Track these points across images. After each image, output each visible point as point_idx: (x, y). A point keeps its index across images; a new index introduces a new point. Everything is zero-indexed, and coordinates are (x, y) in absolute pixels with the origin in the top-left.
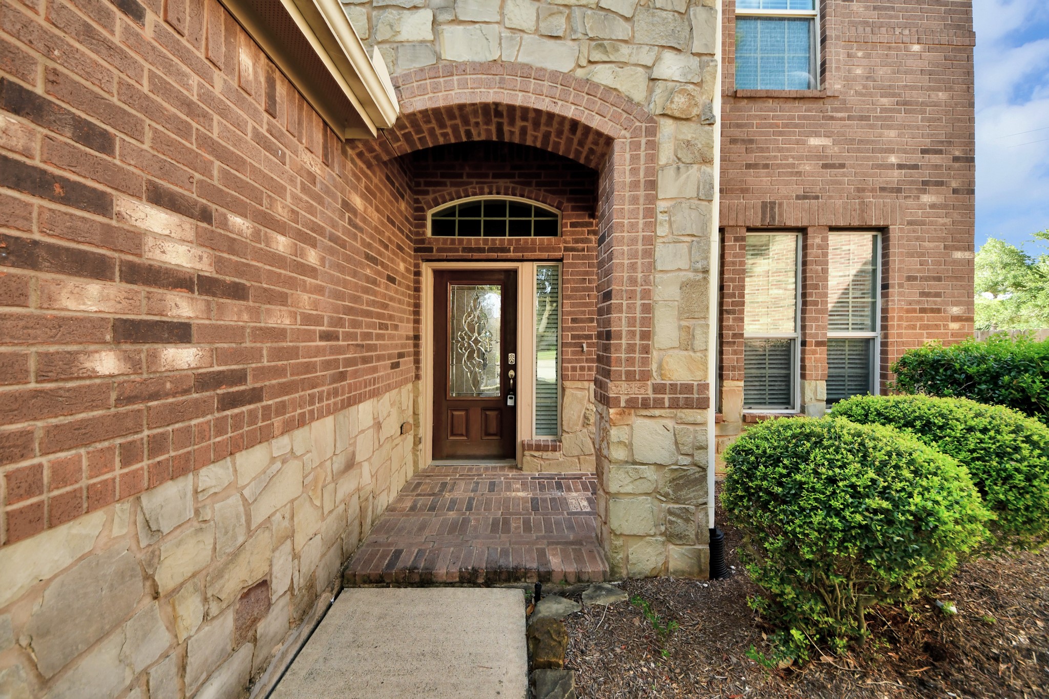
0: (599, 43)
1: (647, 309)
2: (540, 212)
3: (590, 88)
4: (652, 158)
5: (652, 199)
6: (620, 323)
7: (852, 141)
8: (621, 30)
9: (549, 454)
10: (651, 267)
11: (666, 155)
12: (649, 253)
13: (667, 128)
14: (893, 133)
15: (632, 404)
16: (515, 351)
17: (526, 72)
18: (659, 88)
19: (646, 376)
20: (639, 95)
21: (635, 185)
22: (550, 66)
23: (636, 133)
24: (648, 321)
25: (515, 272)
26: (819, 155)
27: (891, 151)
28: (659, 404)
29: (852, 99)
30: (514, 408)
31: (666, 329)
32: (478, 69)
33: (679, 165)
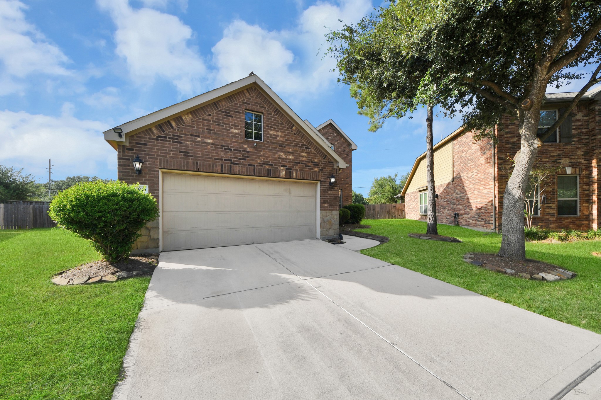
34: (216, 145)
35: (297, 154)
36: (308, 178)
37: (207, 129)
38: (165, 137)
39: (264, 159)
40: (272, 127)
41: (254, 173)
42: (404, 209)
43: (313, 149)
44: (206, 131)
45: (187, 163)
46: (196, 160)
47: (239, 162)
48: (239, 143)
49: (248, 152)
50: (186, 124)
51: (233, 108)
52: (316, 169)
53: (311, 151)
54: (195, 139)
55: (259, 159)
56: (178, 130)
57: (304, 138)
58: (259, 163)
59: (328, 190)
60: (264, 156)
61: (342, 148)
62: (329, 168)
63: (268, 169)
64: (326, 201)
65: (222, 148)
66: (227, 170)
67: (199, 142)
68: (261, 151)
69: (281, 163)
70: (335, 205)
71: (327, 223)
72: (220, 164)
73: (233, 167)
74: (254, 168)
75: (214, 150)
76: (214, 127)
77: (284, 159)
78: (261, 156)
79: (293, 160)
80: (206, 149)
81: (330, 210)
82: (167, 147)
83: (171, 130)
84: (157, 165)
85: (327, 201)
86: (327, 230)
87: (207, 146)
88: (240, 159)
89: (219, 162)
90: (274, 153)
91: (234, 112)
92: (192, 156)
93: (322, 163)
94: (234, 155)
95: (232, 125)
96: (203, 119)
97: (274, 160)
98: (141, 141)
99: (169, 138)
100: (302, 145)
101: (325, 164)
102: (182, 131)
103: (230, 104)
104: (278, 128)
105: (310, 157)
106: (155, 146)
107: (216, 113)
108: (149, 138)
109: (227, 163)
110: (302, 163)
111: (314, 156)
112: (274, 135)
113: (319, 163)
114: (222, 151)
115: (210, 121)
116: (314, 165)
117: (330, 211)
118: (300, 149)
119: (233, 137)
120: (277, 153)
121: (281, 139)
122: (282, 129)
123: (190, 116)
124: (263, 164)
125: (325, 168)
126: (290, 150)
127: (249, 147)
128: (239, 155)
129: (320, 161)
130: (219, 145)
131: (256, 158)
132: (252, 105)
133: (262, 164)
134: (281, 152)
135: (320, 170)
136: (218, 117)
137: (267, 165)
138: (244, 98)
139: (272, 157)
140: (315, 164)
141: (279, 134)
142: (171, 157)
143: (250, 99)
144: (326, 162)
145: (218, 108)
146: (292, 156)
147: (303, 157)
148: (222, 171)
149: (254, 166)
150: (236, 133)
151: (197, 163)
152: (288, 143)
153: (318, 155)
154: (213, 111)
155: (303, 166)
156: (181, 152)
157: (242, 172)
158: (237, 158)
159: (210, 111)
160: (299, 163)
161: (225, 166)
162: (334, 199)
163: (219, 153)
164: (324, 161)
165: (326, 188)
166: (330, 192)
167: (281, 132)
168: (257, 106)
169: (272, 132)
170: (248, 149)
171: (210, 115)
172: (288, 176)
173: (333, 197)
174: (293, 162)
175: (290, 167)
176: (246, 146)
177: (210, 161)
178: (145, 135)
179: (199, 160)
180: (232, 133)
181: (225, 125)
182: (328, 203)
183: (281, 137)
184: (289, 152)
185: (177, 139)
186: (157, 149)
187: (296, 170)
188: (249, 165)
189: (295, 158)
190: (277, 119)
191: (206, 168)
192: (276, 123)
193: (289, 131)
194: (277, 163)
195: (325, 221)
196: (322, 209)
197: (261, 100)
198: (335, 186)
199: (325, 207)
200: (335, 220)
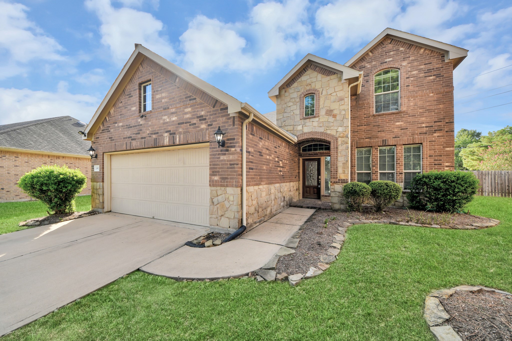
0: (327, 127)
1: (337, 167)
2: (325, 145)
3: (327, 134)
4: (337, 144)
5: (337, 150)
7: (410, 122)
8: (332, 124)
9: (328, 198)
10: (337, 161)
11: (339, 143)
12: (336, 159)
13: (340, 139)
14: (423, 119)
15: (334, 182)
16: (320, 175)
17: (316, 133)
18: (338, 133)
19: (337, 178)
20: (335, 134)
21: (334, 148)
22: (320, 131)
23: (334, 140)
24: (337, 169)
25: (320, 158)
26: (398, 127)
27: (424, 123)
28: (339, 182)
29: (410, 111)
30: (320, 188)
31: (340, 170)
32: (309, 133)
33: (342, 144)
34: (124, 126)
35: (180, 112)
36: (192, 142)
37: (120, 115)
39: (151, 128)
40: (158, 91)
41: (145, 146)
43: (199, 98)
44: (120, 117)
45: (112, 146)
47: (136, 137)
48: (136, 118)
49: (141, 125)
50: (112, 115)
51: (133, 88)
52: (203, 126)
53: (196, 102)
54: (115, 125)
55: (148, 129)
57: (187, 89)
58: (148, 134)
59: (219, 154)
60: (152, 126)
61: (423, 67)
62: (220, 118)
63: (154, 139)
64: (216, 172)
65: (126, 128)
66: (129, 147)
67: (116, 127)
68: (151, 121)
69: (165, 129)
70: (231, 178)
71: (218, 206)
72: (125, 142)
73: (132, 143)
74: (145, 140)
75: (123, 131)
76: (124, 111)
77: (168, 123)
78: (150, 126)
79: (176, 121)
80: (119, 132)
81: (222, 186)
82: (105, 137)
83: (106, 123)
84: (102, 150)
85: (219, 172)
86: (217, 218)
87: (119, 129)
88: (136, 134)
90: (159, 119)
91: (134, 90)
92: (114, 140)
93: (210, 115)
94: (133, 132)
95: (132, 104)
96: (118, 108)
97: (160, 127)
98: (97, 136)
99: (106, 130)
100: (185, 98)
101: (216, 114)
102: (110, 122)
104: (163, 89)
105: (195, 112)
106: (102, 137)
107: (124, 99)
108: (100, 133)
109: (129, 140)
110: (185, 123)
111: (200, 107)
112: (160, 99)
113: (207, 116)
116: (200, 120)
117: (223, 188)
118: (184, 105)
119: (133, 114)
120: (162, 118)
121: (166, 100)
122: (167, 88)
124: (151, 134)
126: (174, 110)
127: (141, 120)
128: (135, 130)
129: (208, 112)
131: (146, 129)
132: (144, 76)
134: (166, 115)
135: (209, 125)
136: (125, 101)
137: (155, 134)
138: (139, 73)
139: (158, 125)
140: (202, 119)
141: (163, 95)
142: (106, 143)
143: (143, 71)
144: (218, 110)
145: (126, 94)
146: (176, 116)
147: (186, 113)
148: (126, 148)
149: (145, 138)
150: (134, 111)
152: (172, 102)
153: (206, 104)
155: (187, 126)
156: (110, 138)
157: (138, 146)
158: (134, 134)
159: (121, 99)
160: (183, 123)
161: (128, 143)
162: (228, 168)
163: (125, 132)
164: (214, 111)
165: (216, 151)
166: (222, 158)
167: (165, 92)
169: (158, 96)
170: (141, 123)
171: (121, 102)
172: (171, 142)
173: (227, 164)
174: (176, 124)
175: (173, 131)
176: (139, 120)
177: (121, 141)
178: (98, 131)
179: (117, 142)
180: (132, 111)
181: (128, 107)
182: (219, 175)
183: (166, 97)
184: (172, 113)
185: (109, 129)
186: (102, 140)
187: (180, 133)
188: (142, 138)
189: (178, 118)
193: (173, 86)
194: (162, 130)
195: (215, 204)
196: (212, 184)
197: (150, 67)
198: (232, 147)
199: (216, 181)
200: (231, 203)
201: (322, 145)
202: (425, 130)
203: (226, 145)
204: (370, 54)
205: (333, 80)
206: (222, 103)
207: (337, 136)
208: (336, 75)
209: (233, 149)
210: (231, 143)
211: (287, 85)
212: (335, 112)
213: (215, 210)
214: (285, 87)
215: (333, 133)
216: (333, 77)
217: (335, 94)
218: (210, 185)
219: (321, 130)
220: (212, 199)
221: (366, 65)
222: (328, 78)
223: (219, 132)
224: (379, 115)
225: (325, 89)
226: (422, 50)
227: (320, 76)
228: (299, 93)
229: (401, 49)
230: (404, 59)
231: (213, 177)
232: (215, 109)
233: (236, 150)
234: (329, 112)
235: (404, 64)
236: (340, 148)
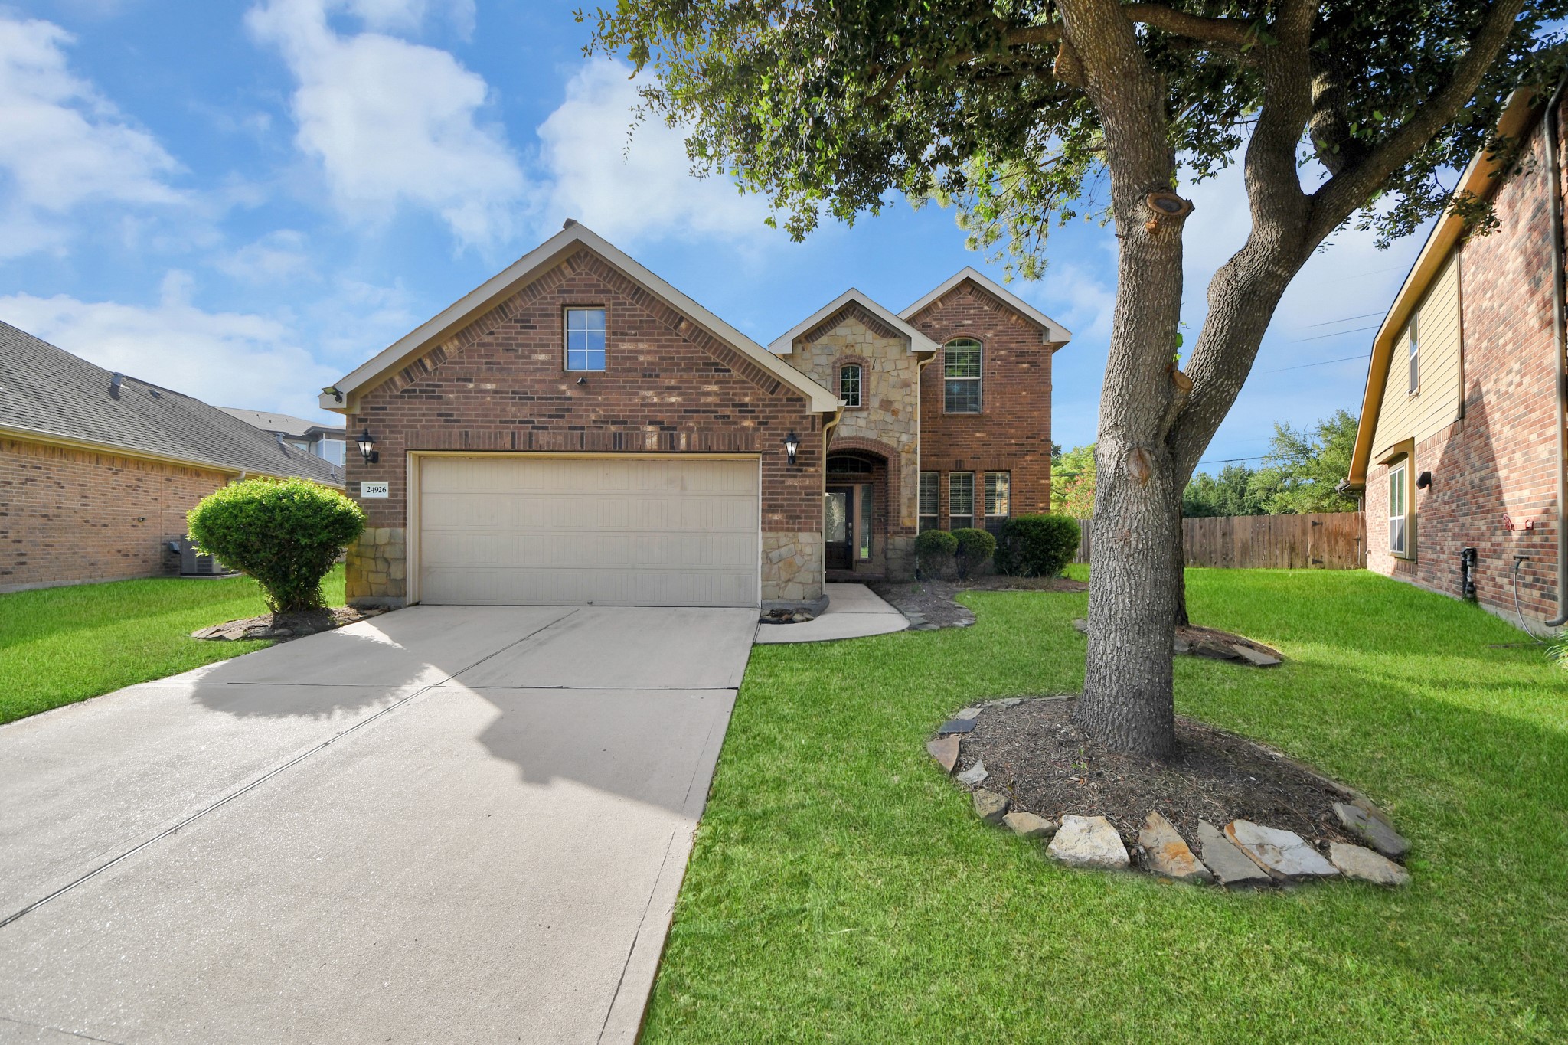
0: (884, 431)
1: (899, 505)
2: (862, 462)
3: (880, 443)
4: (898, 463)
5: (899, 474)
6: (891, 509)
7: (995, 434)
8: (890, 427)
10: (899, 494)
11: (903, 462)
13: (903, 455)
14: (1013, 431)
15: (895, 533)
16: (852, 521)
17: (863, 438)
18: (900, 444)
19: (898, 525)
20: (895, 445)
21: (894, 470)
22: (870, 437)
23: (894, 456)
24: (899, 509)
25: (852, 488)
26: (979, 440)
27: (1012, 438)
28: (901, 533)
29: (994, 416)
30: (852, 546)
31: (904, 511)
32: (850, 438)
33: (907, 465)
34: (502, 392)
35: (690, 388)
36: (722, 448)
37: (487, 363)
38: (415, 391)
39: (604, 410)
40: (626, 334)
41: (582, 446)
42: (1360, 532)
43: (738, 370)
44: (484, 367)
45: (450, 435)
46: (467, 427)
47: (550, 422)
48: (550, 382)
49: (570, 398)
50: (449, 359)
51: (538, 310)
52: (748, 423)
53: (731, 376)
54: (464, 386)
55: (594, 411)
56: (435, 374)
57: (711, 347)
58: (594, 422)
59: (782, 476)
60: (606, 405)
61: (1014, 345)
62: (786, 415)
63: (615, 434)
64: (775, 506)
65: (514, 398)
66: (525, 443)
67: (470, 391)
68: (600, 394)
69: (646, 417)
70: (806, 517)
71: (780, 564)
72: (509, 431)
73: (537, 435)
74: (582, 434)
75: (498, 404)
76: (501, 356)
77: (654, 405)
78: (599, 405)
79: (680, 405)
80: (483, 404)
81: (788, 530)
82: (418, 409)
83: (425, 376)
84: (400, 443)
85: (782, 506)
86: (778, 585)
87: (484, 398)
88: (550, 416)
89: (508, 428)
90: (630, 394)
91: (540, 315)
92: (458, 421)
93: (764, 406)
94: (538, 410)
95: (535, 345)
96: (479, 345)
97: (630, 411)
98: (378, 403)
99: (421, 391)
100: (704, 364)
101: (776, 405)
102: (441, 374)
103: (530, 300)
104: (640, 334)
105: (729, 394)
106: (398, 409)
107: (504, 327)
108: (391, 397)
109: (522, 428)
110: (704, 412)
111: (741, 388)
112: (630, 351)
113: (758, 406)
114: (514, 405)
115: (491, 345)
116: (740, 411)
117: (791, 534)
118: (701, 376)
119: (537, 370)
120: (637, 394)
121: (649, 358)
122: (652, 334)
123: (456, 342)
124: (602, 422)
125: (777, 417)
126: (673, 382)
127: (570, 388)
128: (550, 408)
129: (758, 400)
130: (507, 393)
131: (587, 411)
132: (578, 292)
133: (600, 424)
134: (649, 389)
135: (760, 423)
136: (506, 333)
137: (614, 423)
138: (560, 281)
139: (625, 405)
140: (744, 409)
141: (642, 346)
142: (423, 427)
143: (574, 280)
144: (780, 400)
145: (506, 316)
146: (678, 395)
147: (708, 394)
148: (513, 445)
149: (582, 428)
150: (543, 362)
151: (467, 434)
152: (667, 364)
153: (754, 385)
154: (497, 323)
155: (707, 417)
156: (440, 415)
157: (554, 444)
158: (544, 416)
159: (492, 324)
160: (697, 411)
161: (519, 434)
162: (801, 500)
163: (508, 408)
164: (772, 400)
165: (779, 470)
166: (789, 482)
167: (647, 341)
168: (590, 292)
169: (626, 346)
170: (569, 394)
171: (492, 333)
172: (666, 444)
173: (800, 494)
174: (680, 411)
175: (671, 423)
176: (563, 387)
177: (490, 427)
178: (384, 391)
179: (472, 427)
180: (536, 362)
181: (520, 349)
182: (784, 511)
183: (649, 352)
184: (668, 388)
185: (434, 391)
186: (402, 415)
187: (689, 430)
188: (570, 428)
189: (684, 400)
190: (638, 312)
191: (484, 442)
192: (636, 322)
193: (670, 334)
194: (637, 417)
195: (774, 561)
196: (768, 526)
197: (600, 276)
198: (809, 465)
199: (776, 522)
200: (806, 558)
201: (857, 461)
202: (1014, 448)
203: (797, 461)
204: (940, 304)
205: (892, 348)
206: (789, 390)
207: (900, 450)
208: (897, 339)
209: (812, 469)
210: (807, 459)
211: (806, 337)
212: (897, 406)
213: (773, 572)
214: (803, 339)
215: (893, 443)
216: (892, 341)
217: (895, 373)
218: (763, 530)
219: (872, 435)
220: (767, 553)
221: (934, 323)
222: (884, 341)
223: (793, 438)
224: (952, 417)
225: (878, 361)
226: (1014, 318)
227: (870, 335)
228: (832, 359)
229: (986, 308)
230: (990, 327)
231: (770, 515)
232: (774, 396)
233: (816, 471)
234: (886, 405)
235: (989, 335)
236: (904, 472)
